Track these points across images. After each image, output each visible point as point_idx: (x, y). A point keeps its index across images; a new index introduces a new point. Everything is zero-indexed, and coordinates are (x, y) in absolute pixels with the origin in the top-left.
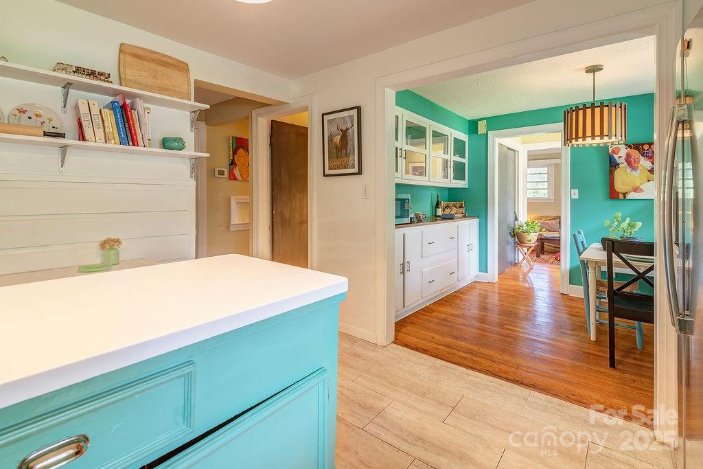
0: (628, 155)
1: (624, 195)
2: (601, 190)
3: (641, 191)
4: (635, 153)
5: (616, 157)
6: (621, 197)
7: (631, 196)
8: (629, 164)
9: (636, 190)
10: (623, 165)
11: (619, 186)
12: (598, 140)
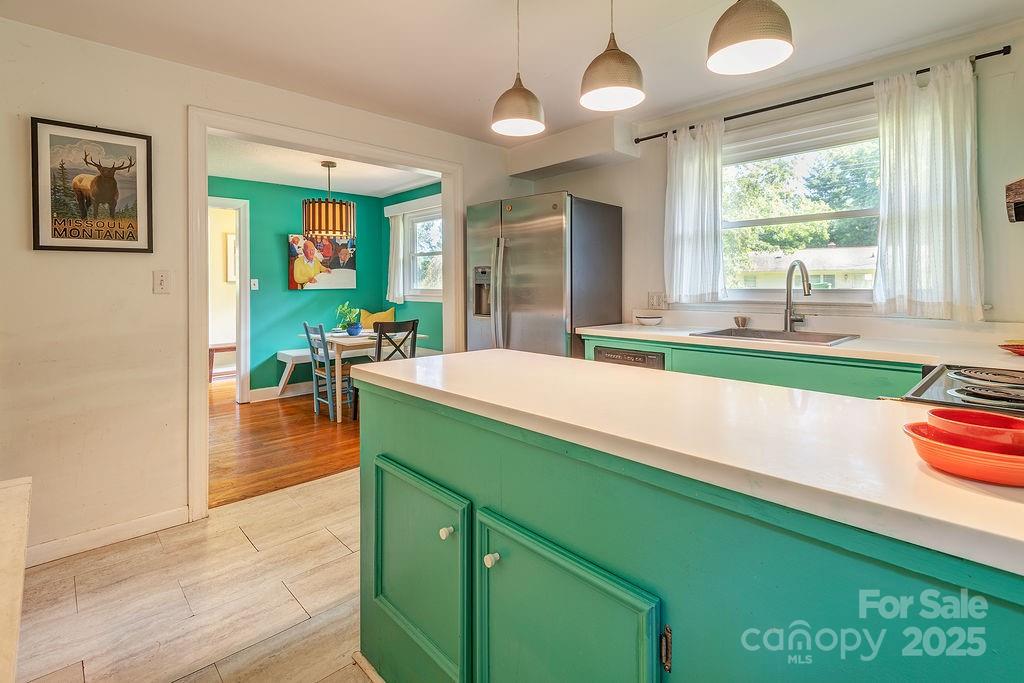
0: (305, 246)
1: (302, 285)
2: (280, 281)
3: (315, 281)
4: (310, 244)
5: (296, 247)
6: (299, 287)
7: (308, 286)
8: (306, 255)
9: (311, 280)
10: (302, 256)
11: (298, 277)
12: (331, 233)
